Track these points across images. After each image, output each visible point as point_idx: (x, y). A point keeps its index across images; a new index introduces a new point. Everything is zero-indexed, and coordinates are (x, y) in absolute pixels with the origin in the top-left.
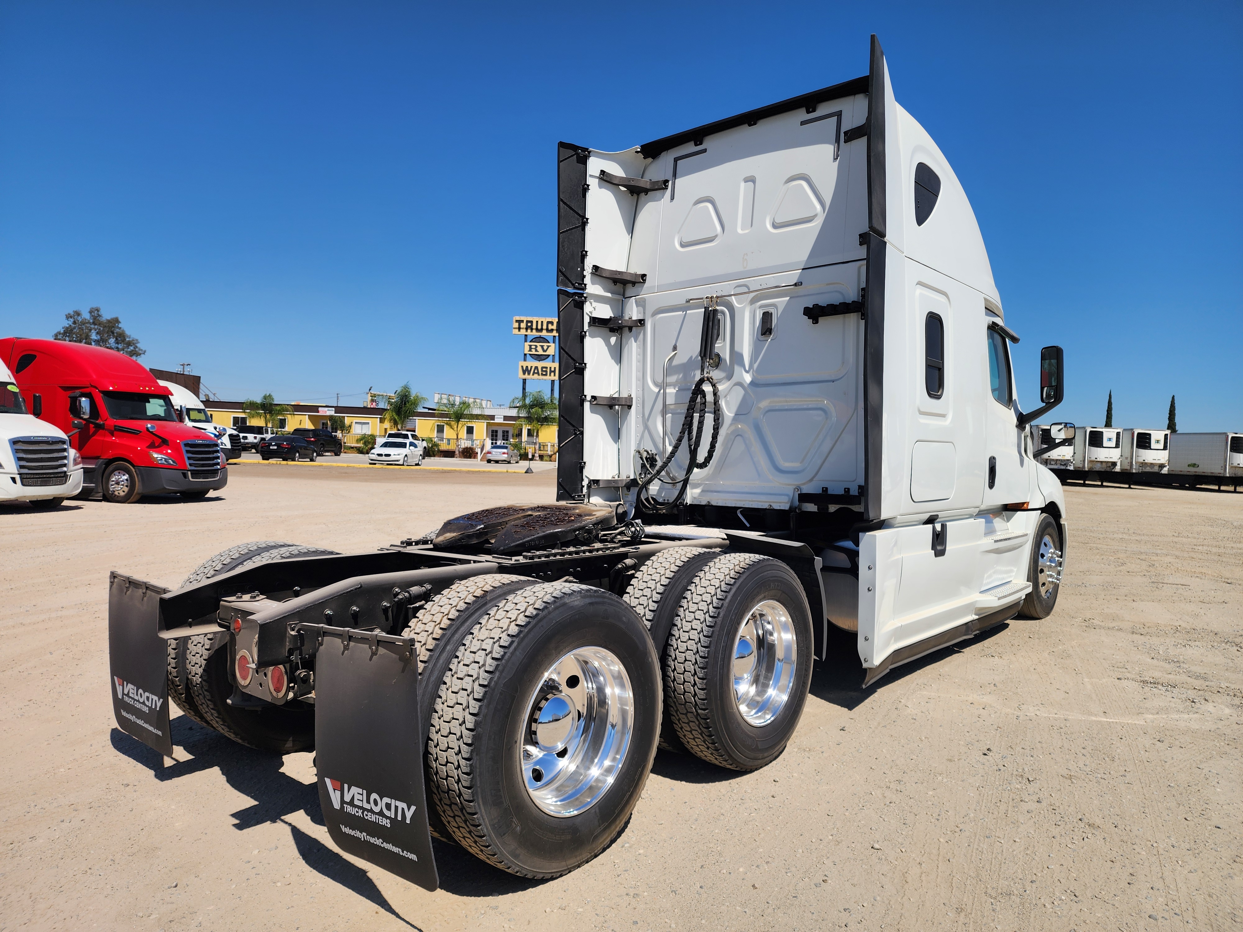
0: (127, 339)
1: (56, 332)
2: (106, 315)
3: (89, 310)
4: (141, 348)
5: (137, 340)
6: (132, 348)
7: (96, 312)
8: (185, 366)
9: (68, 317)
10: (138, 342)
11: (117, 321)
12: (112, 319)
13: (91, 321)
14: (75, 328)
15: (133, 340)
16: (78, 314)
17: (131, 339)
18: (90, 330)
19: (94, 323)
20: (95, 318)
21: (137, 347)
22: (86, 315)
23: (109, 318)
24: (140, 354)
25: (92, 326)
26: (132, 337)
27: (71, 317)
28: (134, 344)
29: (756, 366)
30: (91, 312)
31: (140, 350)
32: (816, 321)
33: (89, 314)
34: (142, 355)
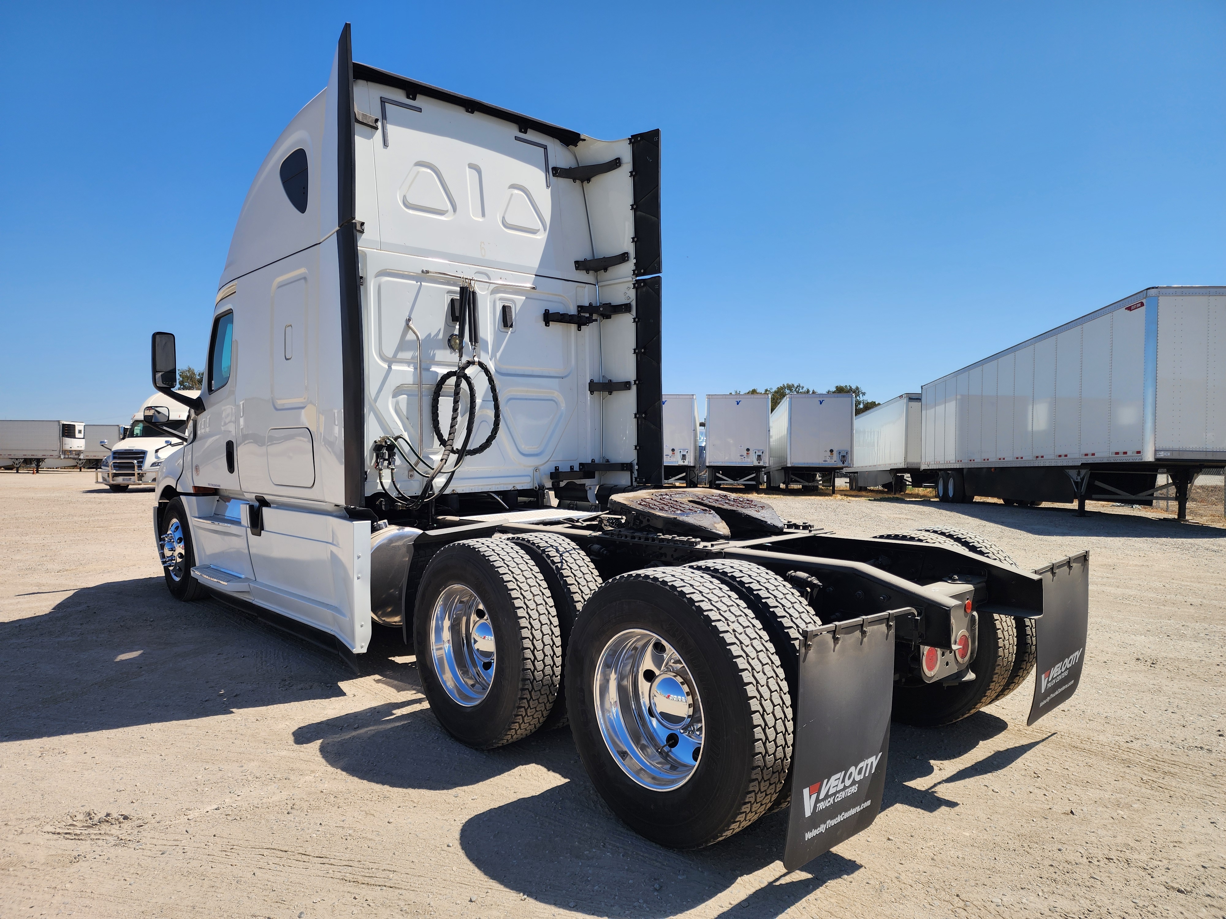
29: (498, 355)
32: (547, 324)
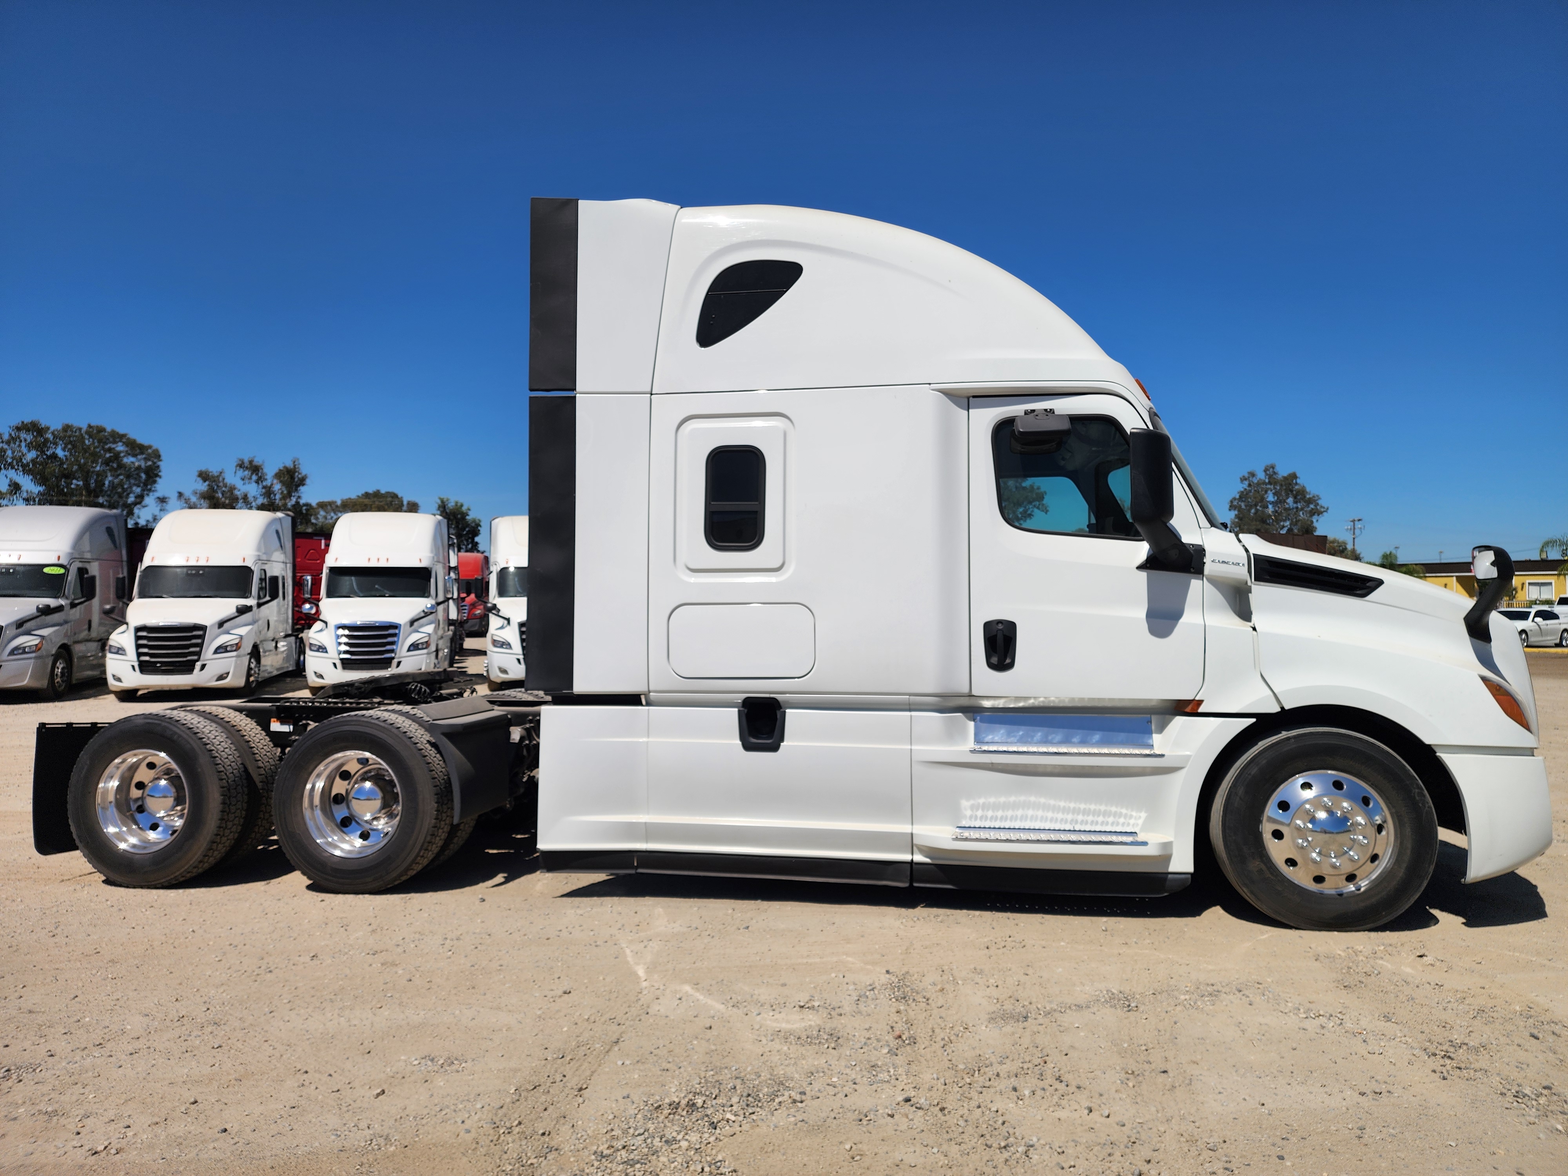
0: (1308, 496)
1: (1230, 498)
2: (1283, 472)
3: (1264, 468)
4: (1323, 505)
5: (1318, 496)
6: (1312, 506)
7: (1271, 470)
8: (1356, 523)
9: (1243, 479)
10: (1320, 499)
11: (1294, 476)
12: (1290, 475)
13: (1267, 481)
14: (1250, 491)
15: (1314, 497)
16: (1253, 475)
17: (1311, 496)
18: (1266, 492)
19: (1270, 483)
20: (1270, 477)
21: (1318, 504)
22: (1261, 475)
23: (1285, 475)
24: (1322, 513)
25: (1269, 486)
26: (1312, 492)
27: (1246, 479)
28: (1315, 501)
30: (1266, 471)
31: (1322, 507)
33: (1263, 474)
34: (1325, 514)
